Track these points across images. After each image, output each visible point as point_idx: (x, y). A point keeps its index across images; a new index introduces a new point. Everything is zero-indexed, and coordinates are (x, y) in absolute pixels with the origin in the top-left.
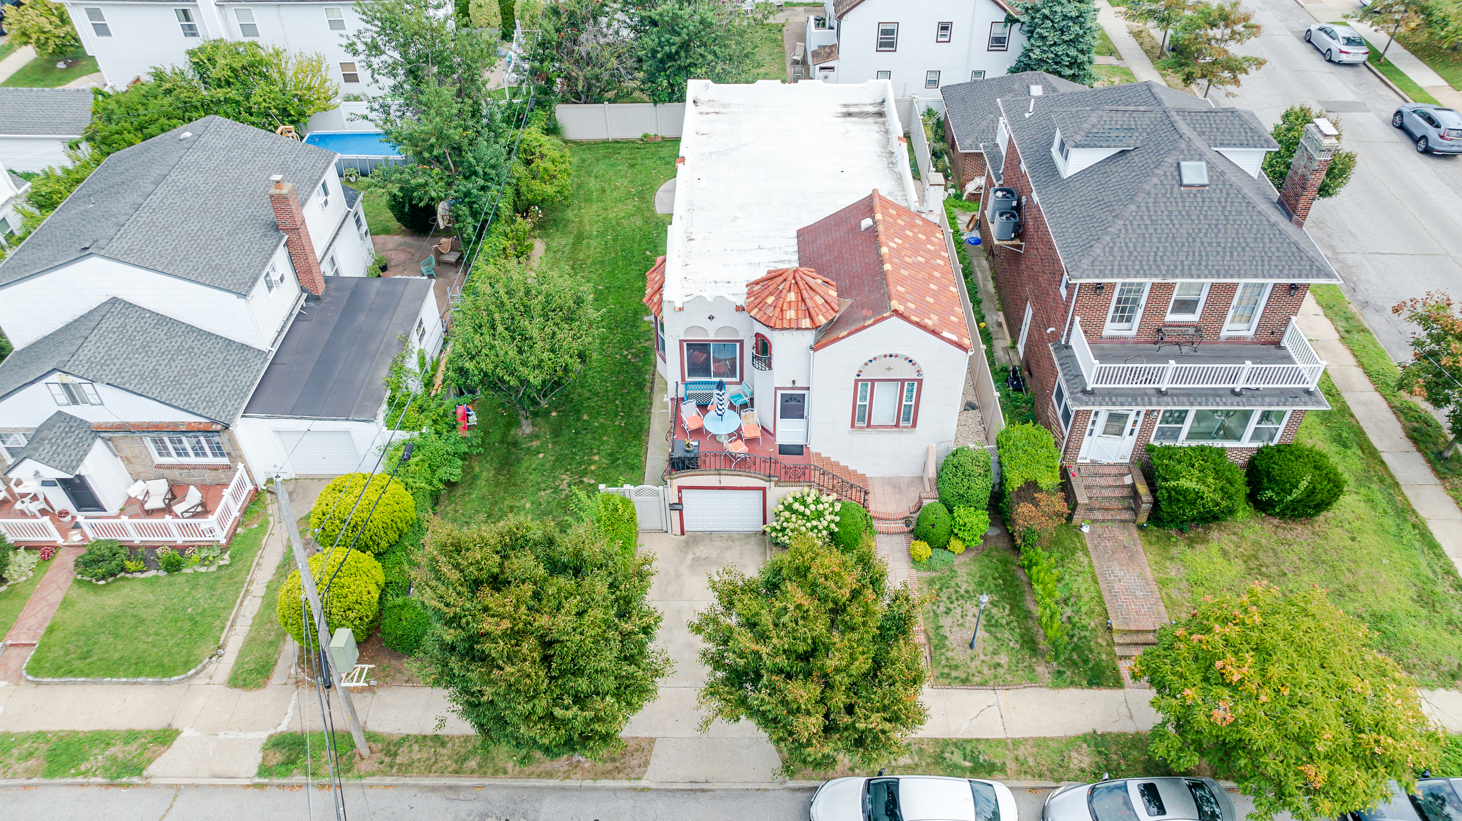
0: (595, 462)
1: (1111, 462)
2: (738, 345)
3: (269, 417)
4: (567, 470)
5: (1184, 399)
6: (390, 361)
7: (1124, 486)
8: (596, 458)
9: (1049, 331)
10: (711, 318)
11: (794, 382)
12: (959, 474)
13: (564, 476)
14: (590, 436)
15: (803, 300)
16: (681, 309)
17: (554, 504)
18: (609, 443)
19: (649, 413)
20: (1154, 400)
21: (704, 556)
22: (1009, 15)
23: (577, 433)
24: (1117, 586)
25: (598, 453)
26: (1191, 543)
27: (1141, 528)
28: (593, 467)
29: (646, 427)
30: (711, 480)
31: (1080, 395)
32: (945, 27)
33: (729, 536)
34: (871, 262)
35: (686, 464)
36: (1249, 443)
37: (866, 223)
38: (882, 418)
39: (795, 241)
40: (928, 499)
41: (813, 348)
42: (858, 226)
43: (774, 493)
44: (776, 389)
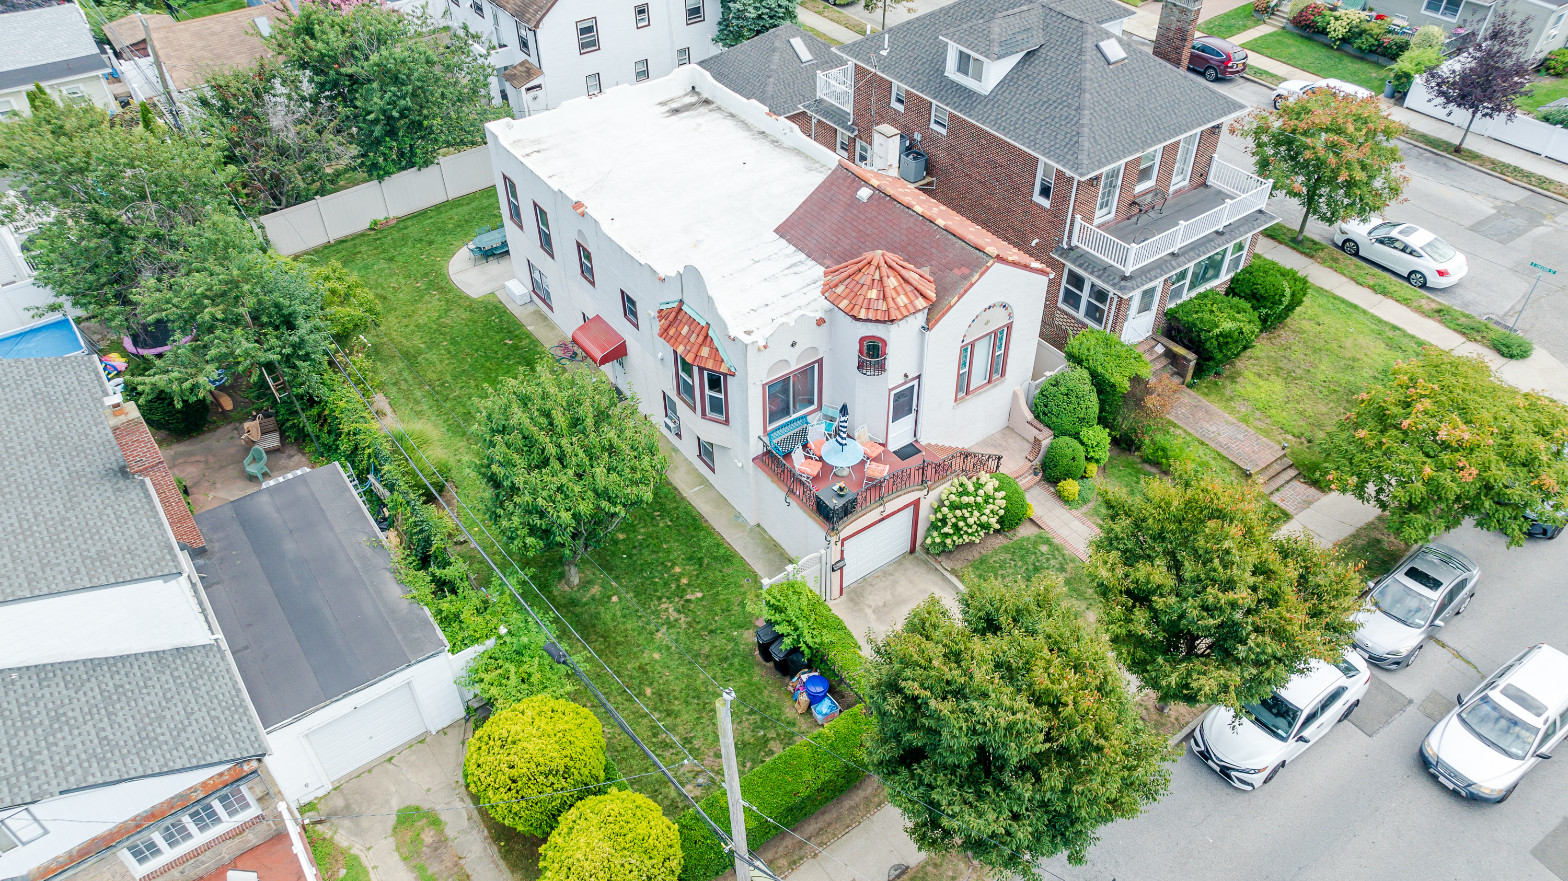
0: (682, 575)
1: (1141, 339)
2: (816, 365)
3: (298, 719)
4: (660, 599)
5: (1192, 254)
6: (388, 575)
7: (1159, 357)
8: (677, 570)
9: (1033, 244)
10: (794, 344)
11: (906, 376)
12: (1074, 399)
13: (664, 606)
14: (646, 552)
16: (765, 347)
17: (683, 637)
18: (677, 550)
19: (683, 498)
20: (1174, 263)
21: (881, 604)
23: (630, 556)
24: (1220, 439)
25: (674, 564)
26: (1233, 378)
27: (1190, 386)
28: (684, 581)
29: (694, 513)
30: (874, 515)
31: (1123, 283)
32: (641, 11)
33: (883, 573)
34: (912, 225)
35: (848, 510)
36: (1225, 277)
37: (864, 193)
38: (977, 379)
39: (783, 242)
40: (1046, 438)
41: (926, 328)
42: (854, 200)
43: (928, 500)
44: (890, 390)
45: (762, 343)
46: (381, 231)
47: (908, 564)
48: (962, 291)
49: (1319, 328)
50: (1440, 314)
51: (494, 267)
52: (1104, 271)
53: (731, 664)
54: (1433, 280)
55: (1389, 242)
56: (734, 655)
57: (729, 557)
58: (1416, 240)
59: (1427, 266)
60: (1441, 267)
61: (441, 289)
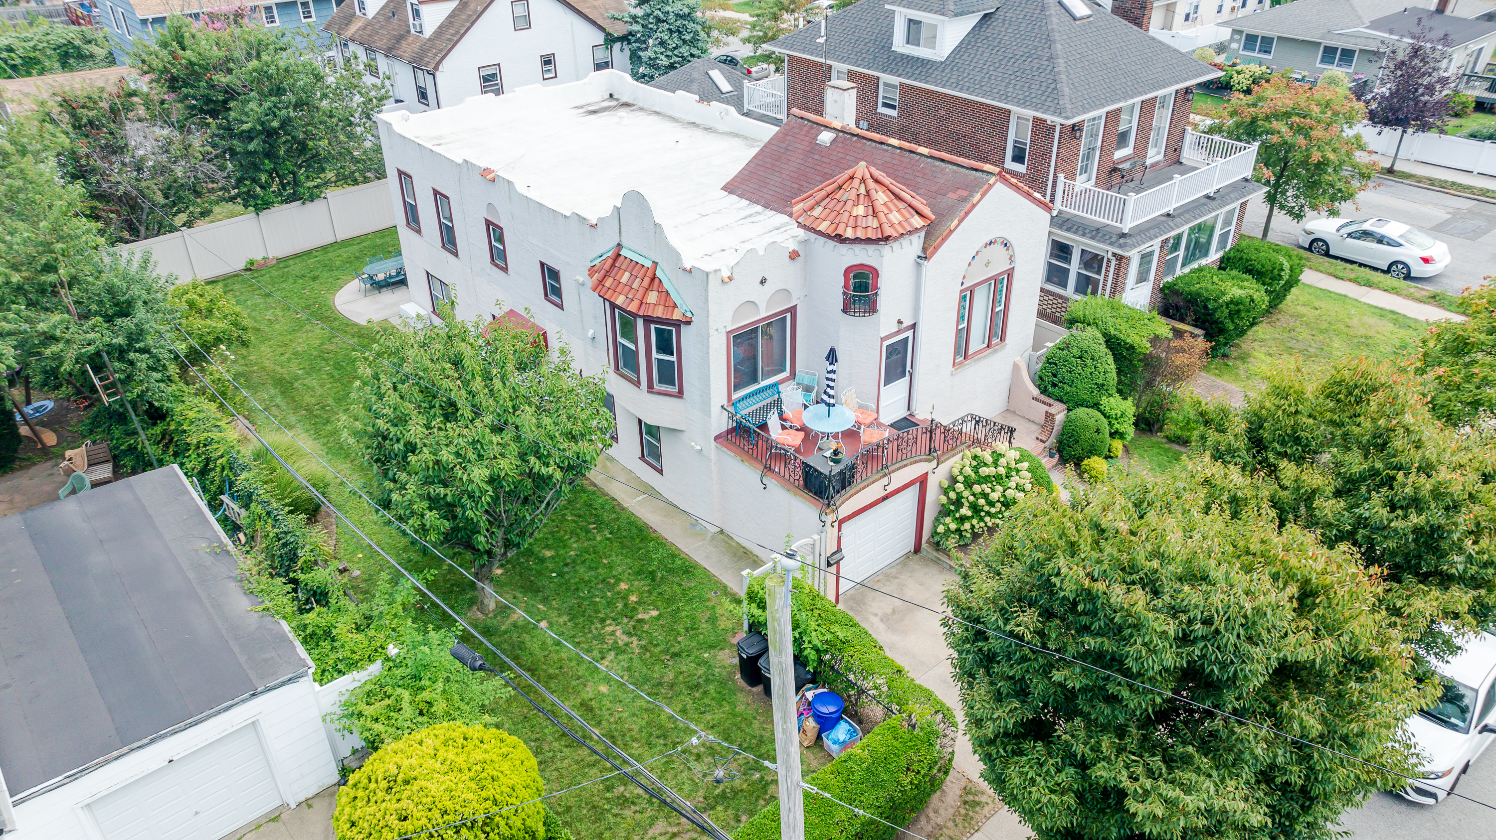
0: (629, 591)
2: (789, 315)
4: (603, 621)
5: (1187, 216)
6: (232, 585)
8: (623, 586)
10: (763, 282)
11: (900, 322)
12: (1089, 362)
13: (609, 629)
14: (581, 570)
15: (898, 198)
16: (730, 278)
17: (637, 663)
18: (621, 563)
19: (623, 509)
20: (1171, 223)
21: (889, 611)
22: (608, 34)
23: (561, 575)
25: (618, 580)
26: (1244, 358)
28: (633, 598)
29: (640, 523)
30: (875, 491)
31: (1122, 241)
32: (548, 61)
33: (886, 574)
34: (888, 159)
35: (846, 480)
36: (1214, 255)
37: (826, 137)
38: (976, 343)
39: (734, 198)
40: (1060, 413)
41: (925, 256)
42: (814, 147)
43: (938, 478)
44: (883, 339)
45: (726, 274)
46: (257, 270)
47: (915, 563)
48: (962, 213)
49: (1318, 312)
50: (1435, 299)
51: (388, 297)
52: (1097, 232)
53: (706, 693)
54: (1417, 269)
55: (1366, 235)
56: (707, 681)
57: (688, 569)
58: (1392, 230)
59: (1409, 254)
60: (1425, 254)
61: (326, 319)
